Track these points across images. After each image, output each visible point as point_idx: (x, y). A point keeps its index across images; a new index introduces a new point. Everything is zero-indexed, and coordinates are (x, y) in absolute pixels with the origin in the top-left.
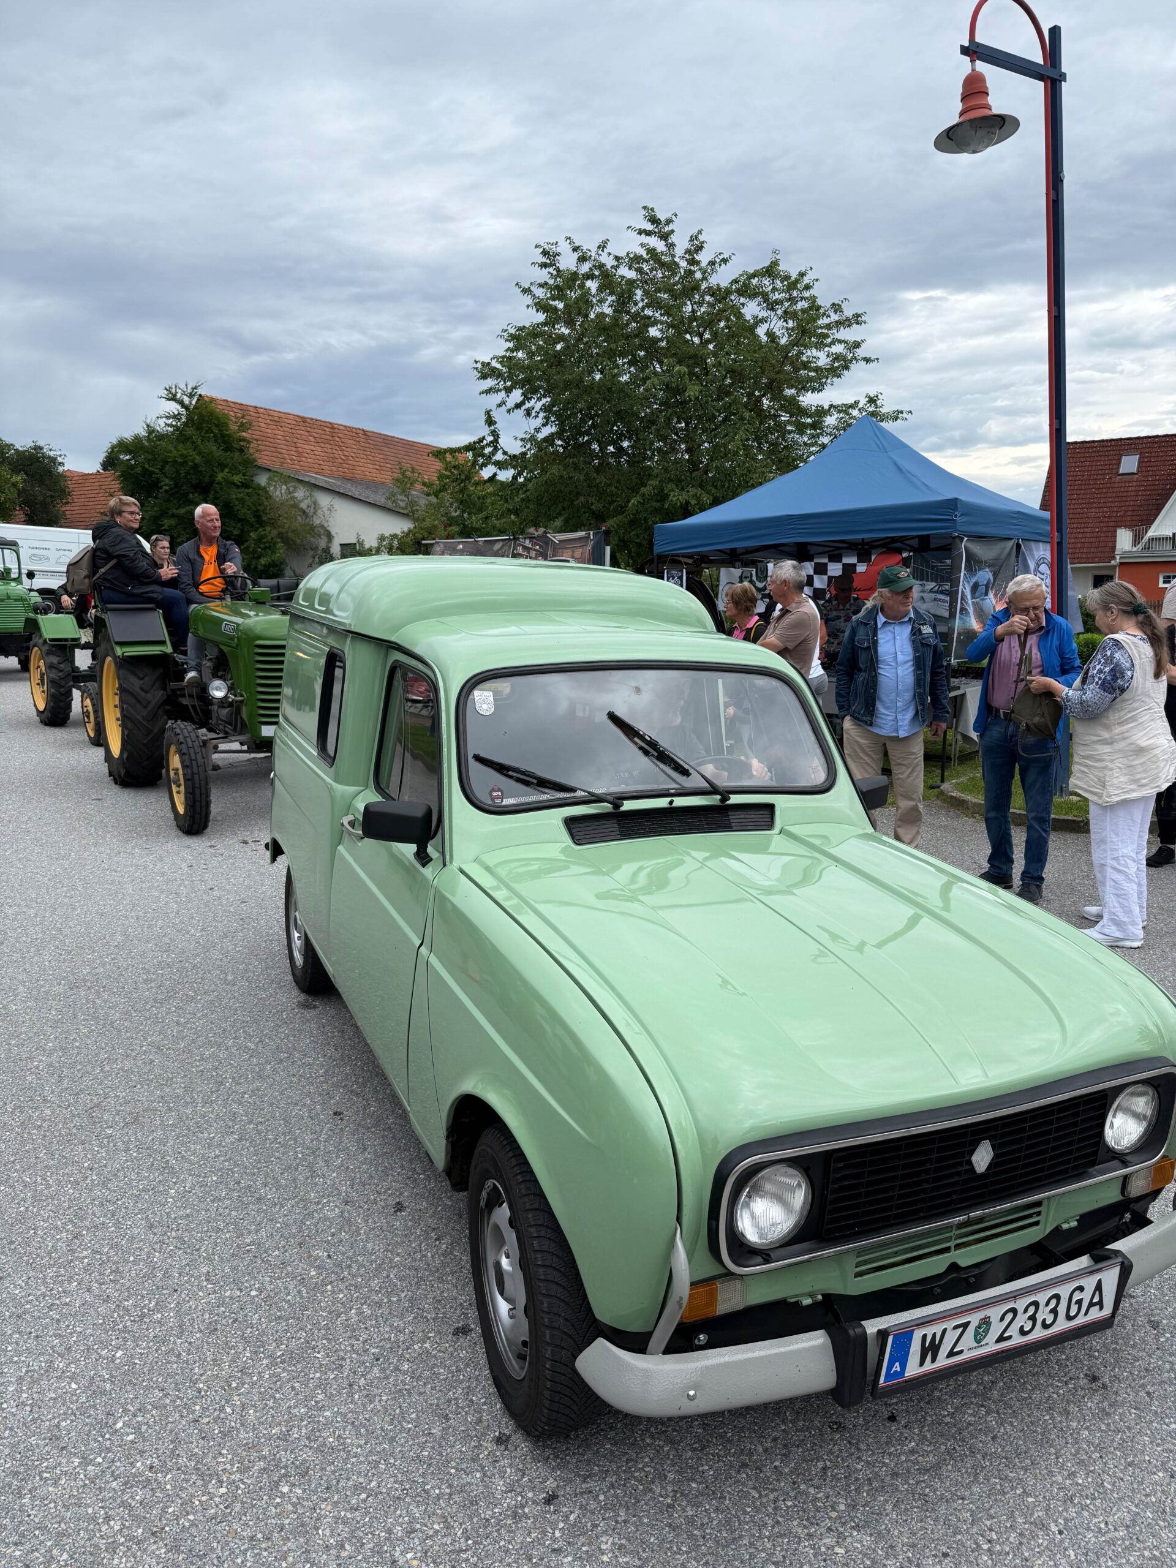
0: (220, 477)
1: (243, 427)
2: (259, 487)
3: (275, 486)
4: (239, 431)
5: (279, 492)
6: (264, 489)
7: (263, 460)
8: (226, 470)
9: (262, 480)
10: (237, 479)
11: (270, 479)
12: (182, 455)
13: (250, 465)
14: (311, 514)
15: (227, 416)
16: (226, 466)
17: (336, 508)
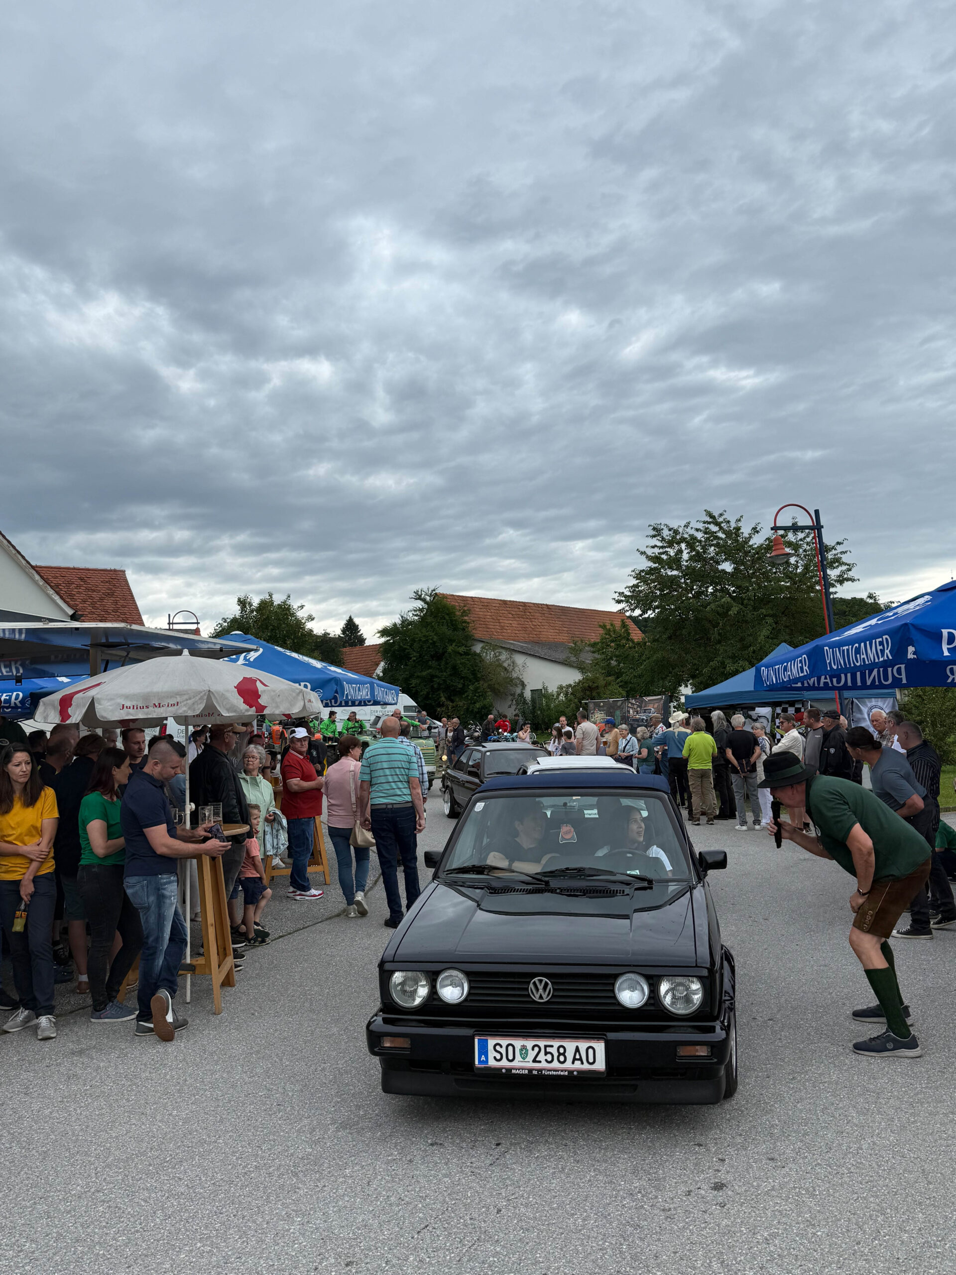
0: (450, 649)
1: (465, 613)
2: (475, 654)
3: (486, 653)
4: (462, 616)
5: (489, 656)
6: (479, 655)
7: (478, 634)
8: (454, 644)
9: (478, 648)
10: (461, 650)
11: (483, 648)
12: (424, 636)
13: (469, 639)
14: (510, 670)
15: (454, 607)
16: (454, 641)
17: (528, 665)
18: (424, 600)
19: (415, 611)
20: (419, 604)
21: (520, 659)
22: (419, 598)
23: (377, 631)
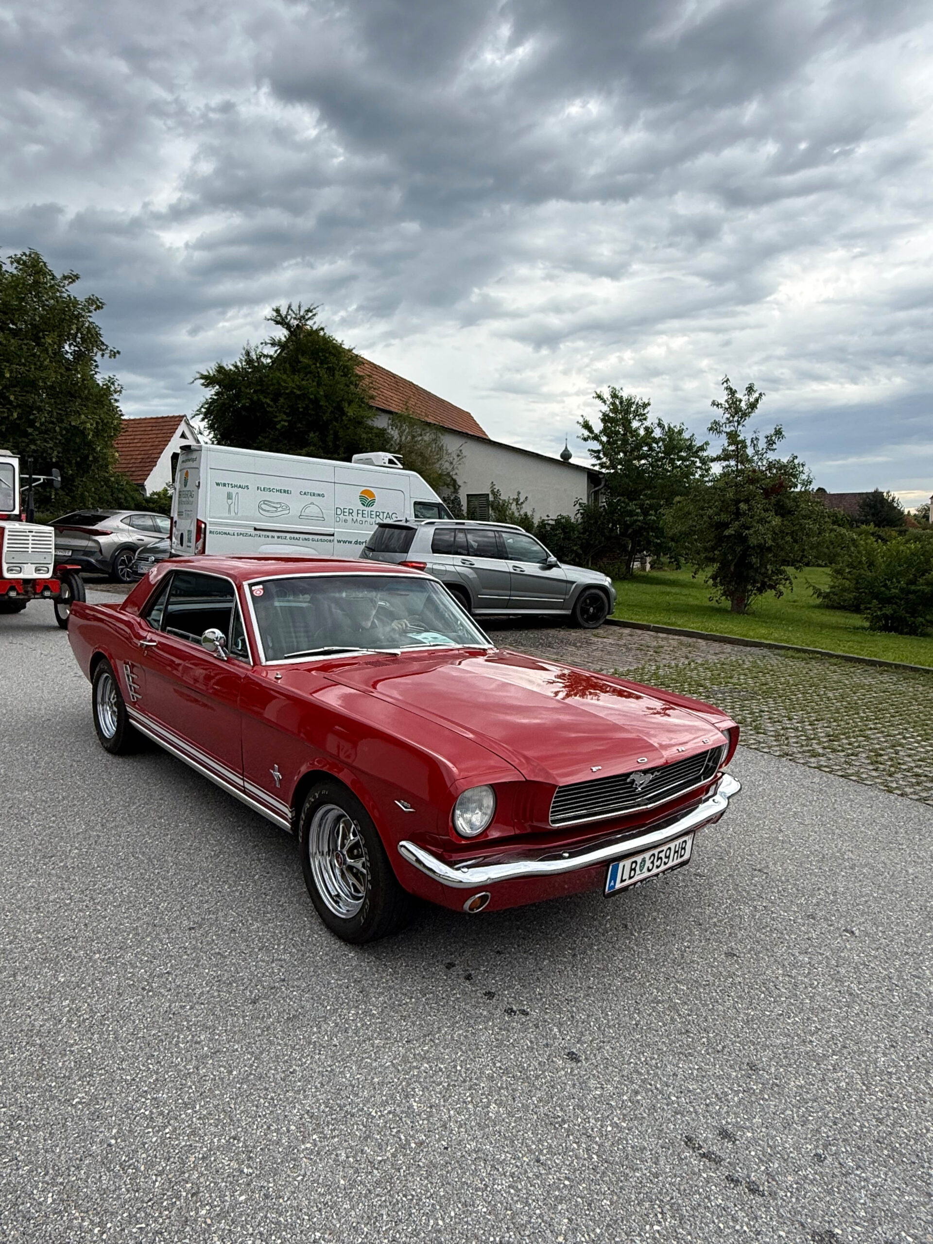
14: (433, 459)
17: (465, 453)
18: (288, 327)
19: (273, 344)
20: (281, 334)
21: (451, 444)
22: (281, 320)
23: (198, 376)
